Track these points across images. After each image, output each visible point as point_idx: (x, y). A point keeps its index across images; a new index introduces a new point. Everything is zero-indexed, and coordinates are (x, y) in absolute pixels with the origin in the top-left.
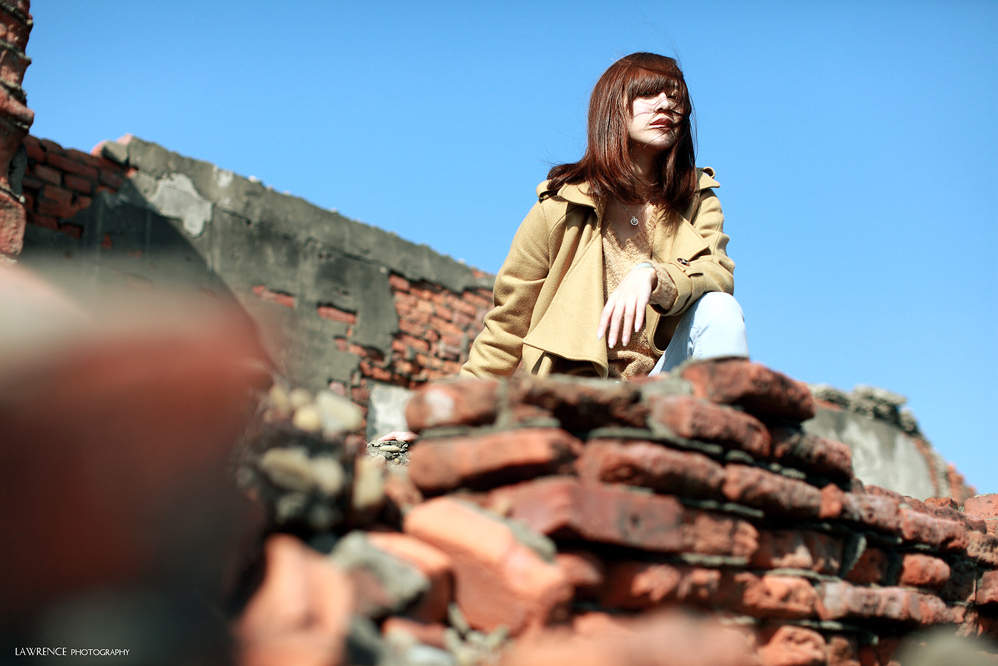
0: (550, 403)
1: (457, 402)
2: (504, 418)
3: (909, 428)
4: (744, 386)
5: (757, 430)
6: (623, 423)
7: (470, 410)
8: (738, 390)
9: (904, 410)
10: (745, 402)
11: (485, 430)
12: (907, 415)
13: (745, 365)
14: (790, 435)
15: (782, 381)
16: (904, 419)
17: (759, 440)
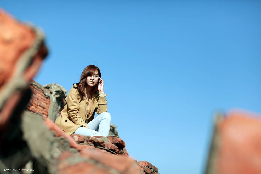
0: (93, 142)
1: (79, 138)
2: (85, 142)
3: (116, 133)
4: (117, 142)
5: (118, 149)
6: (102, 146)
7: (80, 140)
8: (116, 142)
9: (115, 129)
10: (117, 144)
11: (82, 144)
12: (116, 130)
13: (118, 138)
14: (121, 150)
15: (122, 142)
16: (115, 132)
17: (117, 151)
